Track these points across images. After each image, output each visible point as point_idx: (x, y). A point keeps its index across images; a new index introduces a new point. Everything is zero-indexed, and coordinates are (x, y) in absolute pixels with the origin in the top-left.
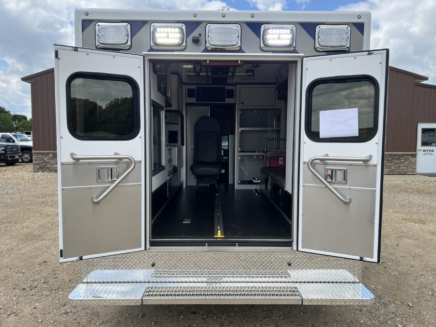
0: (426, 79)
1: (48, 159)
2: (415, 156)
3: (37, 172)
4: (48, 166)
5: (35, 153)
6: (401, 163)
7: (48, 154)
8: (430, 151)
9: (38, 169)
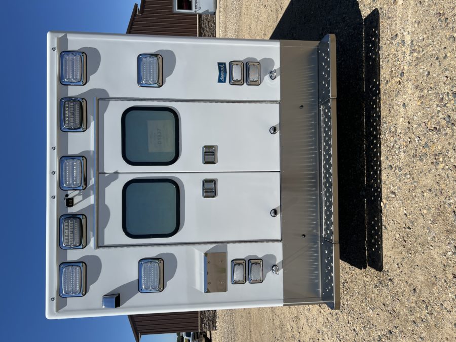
0: (136, 5)
1: (206, 318)
2: (200, 16)
3: (216, 327)
4: (211, 319)
5: (201, 330)
6: (206, 26)
7: (201, 318)
8: (196, 3)
9: (213, 326)
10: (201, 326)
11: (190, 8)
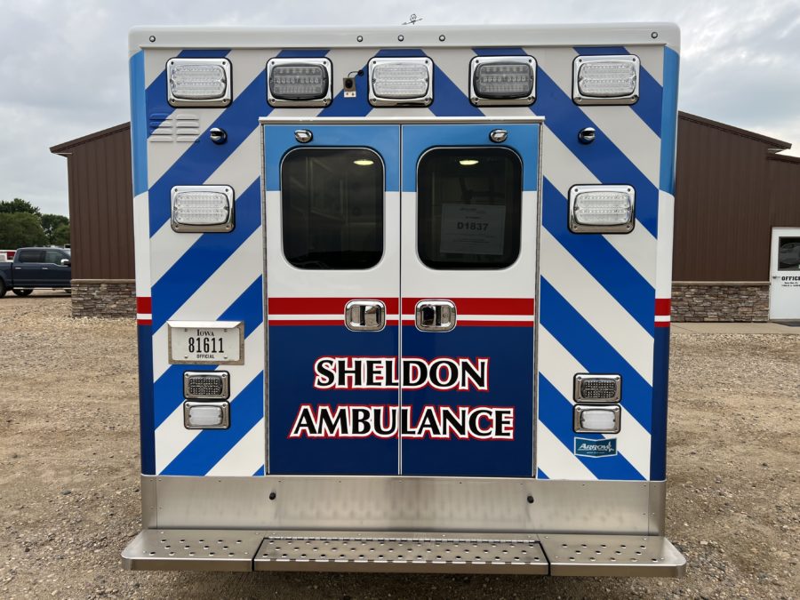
0: (788, 146)
1: (98, 294)
2: (766, 288)
3: (80, 316)
4: (99, 306)
5: (76, 283)
6: (741, 301)
7: (99, 284)
8: (794, 278)
9: (81, 311)
10: (81, 284)
11: (782, 266)
